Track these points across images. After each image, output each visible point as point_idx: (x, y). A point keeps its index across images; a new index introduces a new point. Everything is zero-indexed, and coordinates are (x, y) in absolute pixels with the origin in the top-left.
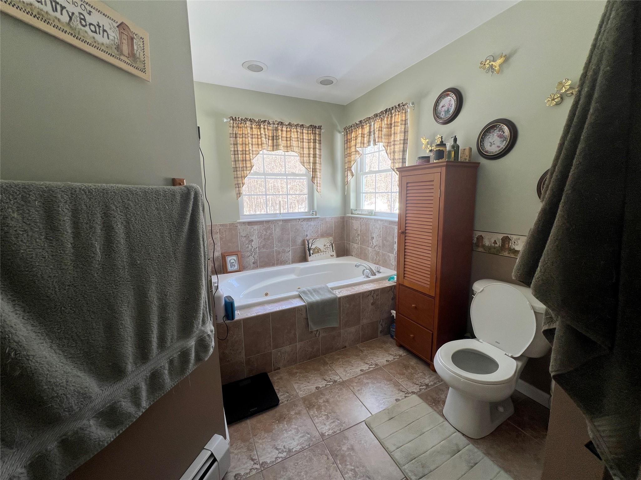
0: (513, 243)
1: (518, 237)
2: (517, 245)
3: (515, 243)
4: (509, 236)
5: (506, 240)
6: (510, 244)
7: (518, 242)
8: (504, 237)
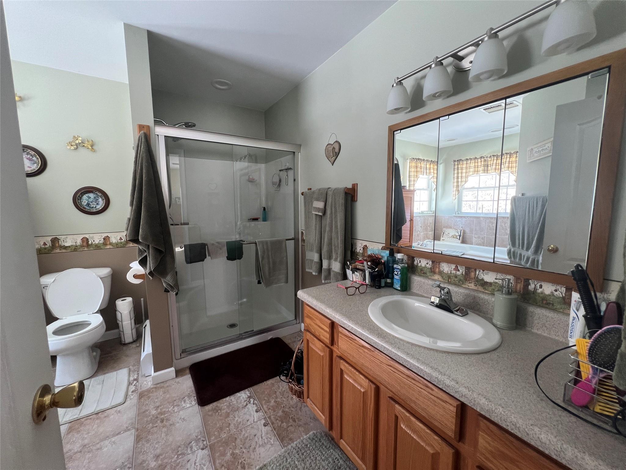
0: (63, 241)
1: (65, 236)
2: (66, 242)
3: (64, 241)
4: (57, 237)
5: (55, 240)
6: (60, 243)
7: (66, 240)
8: (52, 238)
